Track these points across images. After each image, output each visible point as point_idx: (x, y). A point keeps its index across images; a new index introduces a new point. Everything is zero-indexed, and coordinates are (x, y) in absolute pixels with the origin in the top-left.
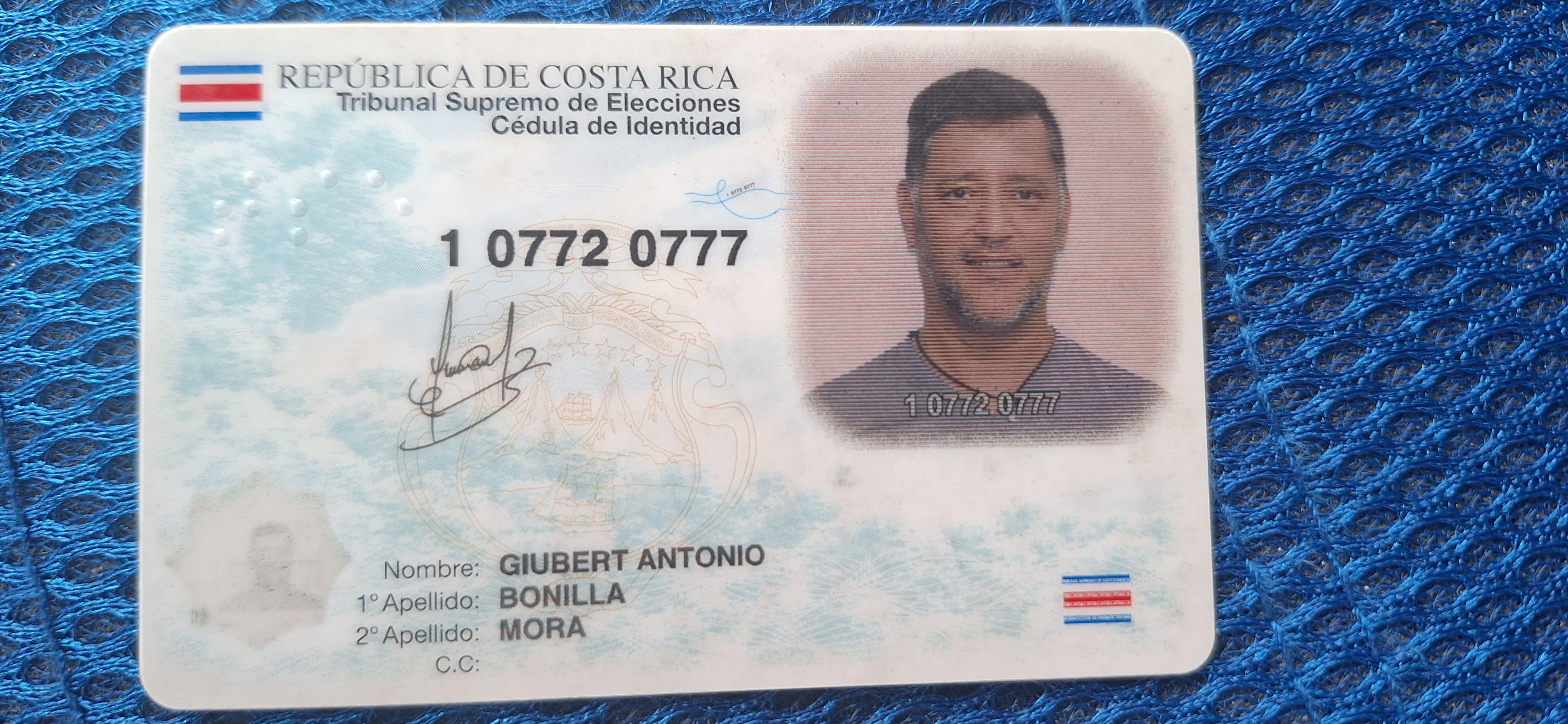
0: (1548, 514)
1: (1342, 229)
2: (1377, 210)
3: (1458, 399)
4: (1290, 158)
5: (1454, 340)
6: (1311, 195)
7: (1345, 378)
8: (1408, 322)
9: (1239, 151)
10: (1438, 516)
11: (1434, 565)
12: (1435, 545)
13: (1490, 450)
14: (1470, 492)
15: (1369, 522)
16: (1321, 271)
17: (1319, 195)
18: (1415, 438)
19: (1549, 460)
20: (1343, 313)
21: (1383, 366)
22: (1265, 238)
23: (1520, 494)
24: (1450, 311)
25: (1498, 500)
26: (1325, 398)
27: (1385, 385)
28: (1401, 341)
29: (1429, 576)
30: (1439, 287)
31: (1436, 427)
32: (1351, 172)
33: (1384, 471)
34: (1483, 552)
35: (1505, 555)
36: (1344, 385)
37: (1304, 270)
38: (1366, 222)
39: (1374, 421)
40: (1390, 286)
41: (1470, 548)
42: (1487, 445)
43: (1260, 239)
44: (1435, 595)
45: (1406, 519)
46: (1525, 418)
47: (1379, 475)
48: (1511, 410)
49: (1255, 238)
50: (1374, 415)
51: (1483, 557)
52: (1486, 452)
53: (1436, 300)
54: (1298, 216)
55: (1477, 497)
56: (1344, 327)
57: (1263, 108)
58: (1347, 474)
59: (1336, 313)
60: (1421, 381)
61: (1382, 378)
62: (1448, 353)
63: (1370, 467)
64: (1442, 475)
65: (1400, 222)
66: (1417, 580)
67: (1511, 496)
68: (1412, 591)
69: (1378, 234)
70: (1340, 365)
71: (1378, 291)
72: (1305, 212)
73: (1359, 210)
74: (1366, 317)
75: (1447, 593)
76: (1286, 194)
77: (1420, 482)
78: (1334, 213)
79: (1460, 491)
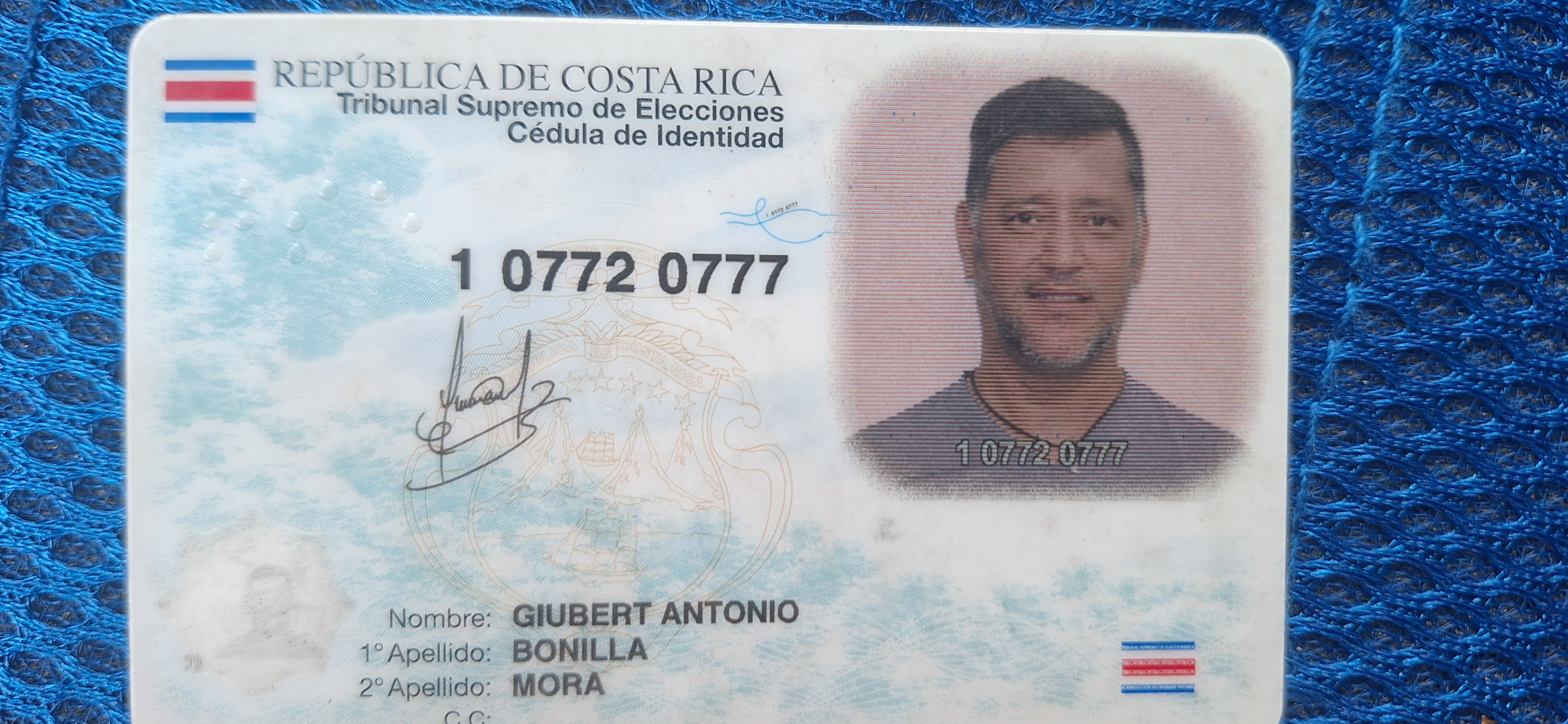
0: (1507, 679)
1: (1479, 302)
2: (1520, 306)
3: (1487, 524)
4: (1469, 207)
5: (1518, 468)
6: (1467, 254)
7: (1397, 444)
8: (1486, 426)
9: (1425, 173)
10: (1405, 621)
11: (1375, 663)
12: (1386, 646)
13: (1489, 588)
14: (1448, 616)
15: (1338, 589)
16: (1436, 331)
17: (1475, 260)
18: (1427, 537)
19: (1537, 630)
20: (1431, 383)
21: (1438, 453)
22: (1403, 269)
23: (1493, 646)
24: (1531, 439)
25: (1469, 639)
26: (1368, 451)
27: (1429, 473)
28: (1470, 440)
29: (1366, 671)
30: (1532, 411)
31: (1453, 538)
32: (1516, 256)
33: (1381, 550)
34: (1425, 679)
35: (1445, 693)
36: (1393, 449)
37: (1421, 320)
38: (1502, 310)
39: (1400, 499)
40: (1491, 383)
41: (1417, 667)
42: (1488, 582)
43: (1397, 267)
44: (1358, 692)
45: (1375, 606)
46: (1539, 578)
47: (1373, 552)
48: (1529, 564)
49: (1393, 264)
50: (1403, 493)
51: (1423, 684)
52: (1483, 588)
53: (1524, 421)
54: (1445, 266)
55: (1450, 625)
56: (1425, 396)
57: (1470, 146)
58: (1345, 534)
59: (1424, 379)
60: (1466, 488)
61: (1431, 464)
62: (1504, 477)
63: (1369, 541)
64: (1432, 586)
65: (1534, 328)
66: (1351, 667)
67: (1482, 641)
68: (1340, 675)
69: (1507, 328)
70: (1399, 430)
71: (1476, 381)
72: (1454, 267)
73: (1502, 295)
74: (1451, 398)
75: (1372, 697)
76: (1445, 240)
77: (1407, 581)
78: (1480, 284)
79: (1438, 610)
